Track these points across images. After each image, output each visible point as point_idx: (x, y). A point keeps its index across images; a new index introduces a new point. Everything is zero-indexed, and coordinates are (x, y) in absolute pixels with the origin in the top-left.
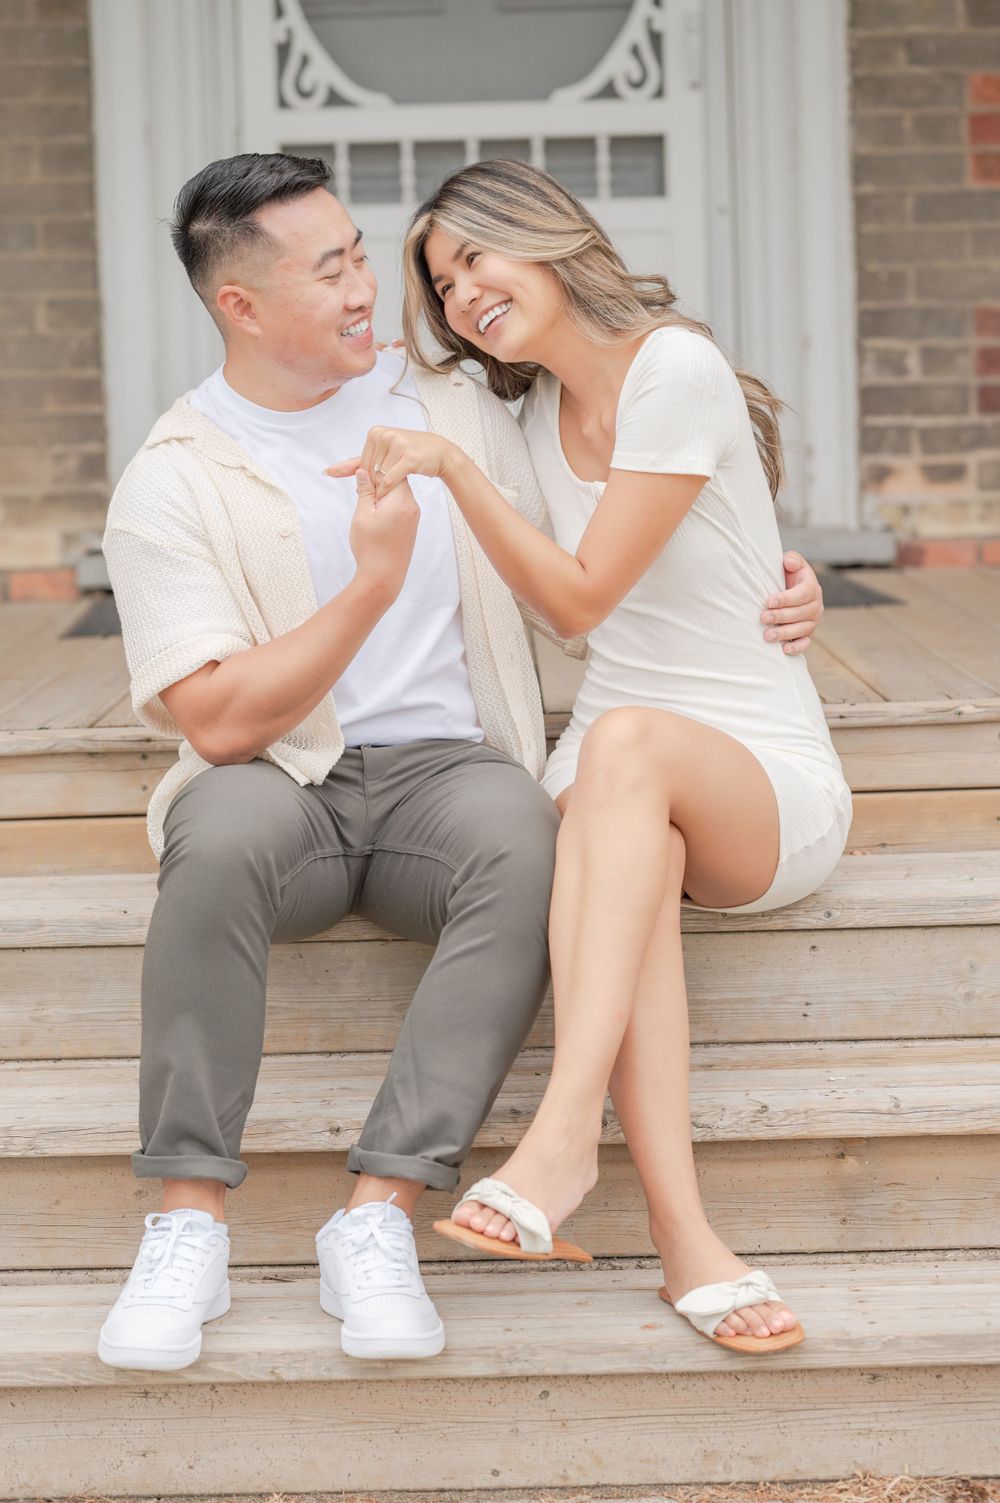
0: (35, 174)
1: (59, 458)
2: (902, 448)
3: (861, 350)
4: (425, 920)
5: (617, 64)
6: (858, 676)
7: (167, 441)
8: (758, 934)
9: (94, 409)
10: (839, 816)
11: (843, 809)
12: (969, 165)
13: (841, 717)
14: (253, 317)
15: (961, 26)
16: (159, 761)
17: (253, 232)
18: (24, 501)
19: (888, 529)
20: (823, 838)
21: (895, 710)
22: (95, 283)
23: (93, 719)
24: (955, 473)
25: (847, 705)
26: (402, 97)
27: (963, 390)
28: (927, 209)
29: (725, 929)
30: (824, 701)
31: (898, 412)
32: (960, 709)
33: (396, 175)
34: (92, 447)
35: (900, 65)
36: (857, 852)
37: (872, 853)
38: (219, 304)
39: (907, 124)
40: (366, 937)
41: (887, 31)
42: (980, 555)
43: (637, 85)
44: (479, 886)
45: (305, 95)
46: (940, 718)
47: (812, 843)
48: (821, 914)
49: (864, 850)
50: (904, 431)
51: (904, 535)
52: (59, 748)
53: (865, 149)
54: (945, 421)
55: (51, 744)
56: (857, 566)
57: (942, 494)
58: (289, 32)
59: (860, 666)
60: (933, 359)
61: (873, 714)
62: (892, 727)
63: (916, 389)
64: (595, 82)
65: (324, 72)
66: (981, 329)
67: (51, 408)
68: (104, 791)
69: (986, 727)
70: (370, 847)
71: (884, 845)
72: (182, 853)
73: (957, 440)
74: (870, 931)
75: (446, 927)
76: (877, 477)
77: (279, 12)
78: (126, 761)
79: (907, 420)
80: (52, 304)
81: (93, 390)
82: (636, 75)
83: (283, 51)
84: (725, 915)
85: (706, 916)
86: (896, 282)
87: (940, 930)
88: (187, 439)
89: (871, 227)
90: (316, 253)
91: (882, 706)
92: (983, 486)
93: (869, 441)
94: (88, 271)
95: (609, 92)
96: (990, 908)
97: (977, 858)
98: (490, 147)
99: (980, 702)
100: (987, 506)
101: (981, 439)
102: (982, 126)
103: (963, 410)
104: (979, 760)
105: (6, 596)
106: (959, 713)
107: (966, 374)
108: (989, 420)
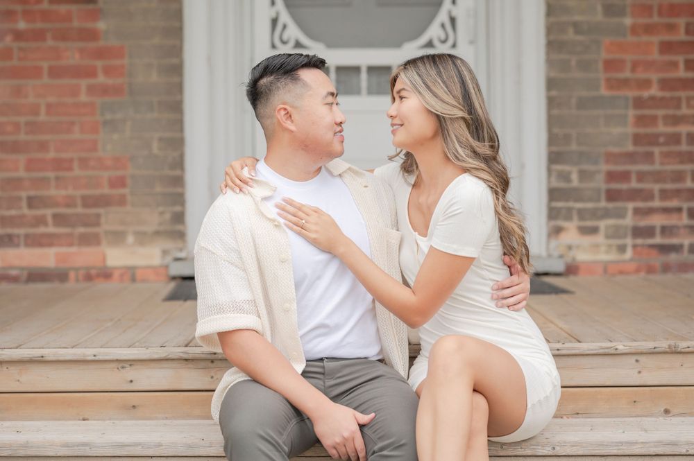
0: (154, 77)
1: (162, 213)
2: (568, 218)
3: (549, 171)
5: (434, 31)
6: (561, 329)
8: (519, 458)
9: (179, 190)
10: (555, 387)
11: (556, 383)
12: (603, 83)
13: (558, 350)
14: (292, 121)
15: (599, 17)
16: (219, 364)
17: (296, 79)
18: (144, 234)
19: (561, 256)
21: (585, 347)
22: (181, 130)
23: (186, 342)
24: (594, 231)
25: (560, 344)
26: (331, 45)
27: (598, 191)
28: (582, 104)
29: (501, 454)
30: (548, 341)
31: (567, 200)
32: (617, 347)
34: (178, 209)
35: (570, 35)
36: (565, 417)
37: (573, 418)
39: (573, 63)
41: (564, 18)
42: (605, 271)
43: (444, 42)
45: (284, 42)
46: (607, 351)
48: (550, 448)
49: (568, 416)
50: (570, 210)
51: (569, 260)
52: (171, 356)
53: (553, 74)
54: (590, 205)
55: (167, 354)
56: (546, 274)
57: (587, 240)
58: (278, 14)
59: (561, 324)
60: (583, 175)
61: (573, 348)
62: (583, 355)
63: (575, 189)
64: (424, 39)
65: (293, 32)
66: (607, 162)
67: (159, 189)
68: (192, 378)
69: (629, 356)
71: (578, 414)
73: (596, 214)
74: (574, 458)
76: (556, 231)
77: (273, 3)
78: (203, 364)
79: (571, 204)
80: (161, 139)
81: (179, 181)
82: (443, 37)
83: (274, 22)
86: (567, 139)
87: (609, 457)
89: (555, 112)
91: (577, 345)
92: (607, 237)
93: (553, 214)
94: (179, 124)
95: (430, 44)
96: (635, 447)
97: (624, 421)
98: (372, 70)
99: (625, 344)
100: (610, 246)
101: (606, 214)
102: (610, 65)
103: (598, 200)
104: (625, 372)
105: (133, 279)
106: (616, 349)
107: (600, 183)
108: (611, 205)
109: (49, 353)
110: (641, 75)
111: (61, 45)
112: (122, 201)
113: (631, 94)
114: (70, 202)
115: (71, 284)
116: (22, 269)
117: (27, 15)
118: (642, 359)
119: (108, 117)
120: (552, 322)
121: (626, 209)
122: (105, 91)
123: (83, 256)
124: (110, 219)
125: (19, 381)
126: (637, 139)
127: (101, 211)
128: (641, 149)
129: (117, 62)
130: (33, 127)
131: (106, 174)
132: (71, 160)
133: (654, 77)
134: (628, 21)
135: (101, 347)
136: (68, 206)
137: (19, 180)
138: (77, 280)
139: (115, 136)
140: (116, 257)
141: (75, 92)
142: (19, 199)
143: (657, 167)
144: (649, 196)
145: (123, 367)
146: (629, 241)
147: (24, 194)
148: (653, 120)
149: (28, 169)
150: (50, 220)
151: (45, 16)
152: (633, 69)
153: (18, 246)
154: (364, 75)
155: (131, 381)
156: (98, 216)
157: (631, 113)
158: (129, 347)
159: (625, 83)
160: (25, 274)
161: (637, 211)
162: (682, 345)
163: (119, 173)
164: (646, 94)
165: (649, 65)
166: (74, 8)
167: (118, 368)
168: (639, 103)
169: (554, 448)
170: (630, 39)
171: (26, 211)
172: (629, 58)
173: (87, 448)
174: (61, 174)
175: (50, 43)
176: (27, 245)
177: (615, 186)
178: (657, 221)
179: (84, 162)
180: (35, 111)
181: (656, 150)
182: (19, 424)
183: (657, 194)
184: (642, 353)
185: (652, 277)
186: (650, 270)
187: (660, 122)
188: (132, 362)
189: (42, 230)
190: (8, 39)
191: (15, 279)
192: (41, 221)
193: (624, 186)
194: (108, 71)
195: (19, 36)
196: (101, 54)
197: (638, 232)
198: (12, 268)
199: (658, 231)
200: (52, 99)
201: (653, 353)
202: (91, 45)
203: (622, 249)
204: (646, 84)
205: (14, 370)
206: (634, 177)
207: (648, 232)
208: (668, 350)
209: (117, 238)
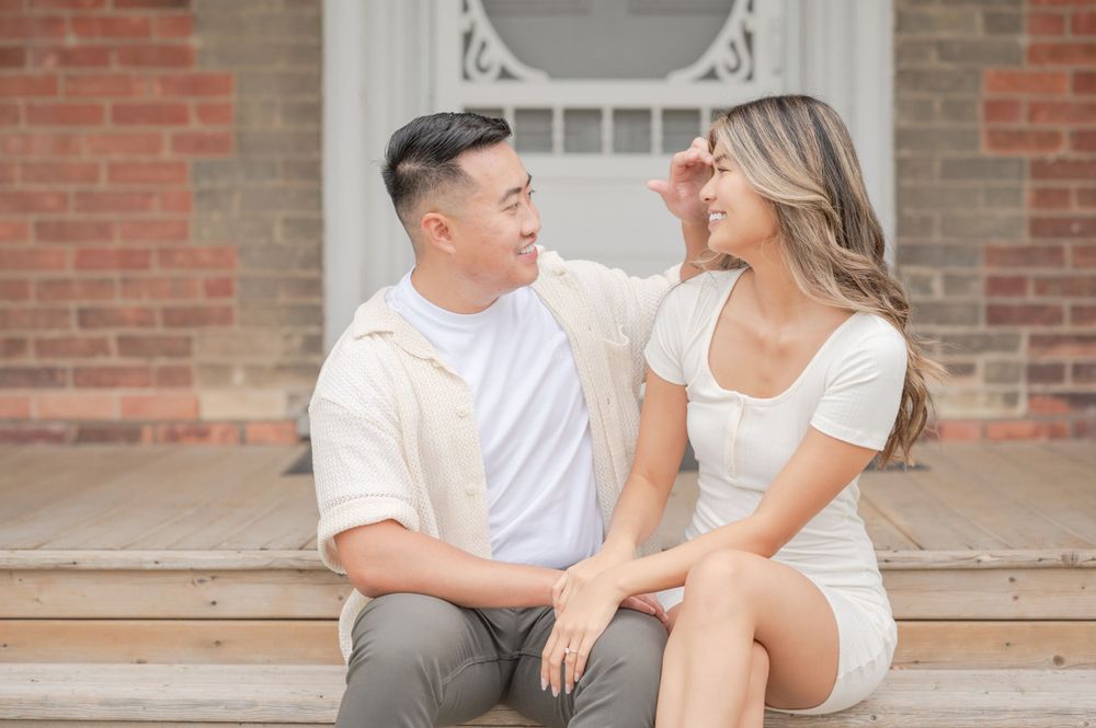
0: (278, 124)
1: (288, 337)
4: (557, 712)
5: (718, 54)
6: (898, 528)
7: (370, 335)
9: (315, 301)
10: (887, 645)
11: (889, 640)
12: (983, 140)
13: (886, 561)
14: (449, 238)
15: (978, 33)
17: (455, 173)
18: (260, 369)
20: (873, 662)
21: (929, 557)
22: (319, 206)
23: (302, 543)
24: (966, 370)
25: (891, 552)
26: (556, 73)
27: (974, 307)
28: (951, 170)
31: (925, 322)
32: (981, 558)
33: (549, 133)
34: (313, 330)
35: (933, 62)
36: (896, 668)
37: (909, 668)
38: (423, 227)
39: (937, 106)
40: (510, 723)
41: (924, 35)
42: (985, 434)
43: (734, 70)
44: (600, 688)
45: (483, 70)
46: (963, 564)
47: (864, 665)
48: (868, 717)
49: (902, 667)
50: (929, 337)
52: (277, 565)
53: (905, 123)
54: (960, 330)
55: (270, 561)
57: (957, 385)
58: (473, 23)
59: (899, 519)
60: (951, 283)
61: (910, 559)
62: (926, 570)
63: (938, 306)
64: (702, 66)
65: (497, 54)
66: (990, 262)
67: (283, 298)
68: (308, 599)
69: (1000, 573)
70: (517, 653)
71: (917, 662)
72: (365, 656)
73: (970, 344)
75: (573, 719)
77: (466, 8)
78: (325, 577)
79: (932, 328)
80: (287, 222)
81: (315, 287)
82: (733, 63)
83: (468, 38)
84: (792, 715)
85: (777, 716)
86: (926, 225)
88: (385, 332)
89: (908, 183)
90: (502, 190)
91: (919, 554)
92: (989, 380)
94: (315, 197)
95: (711, 75)
96: (1002, 717)
97: (990, 676)
98: (621, 114)
99: (995, 552)
100: (991, 396)
101: (986, 344)
102: (995, 109)
103: (974, 322)
104: (993, 598)
105: (243, 440)
106: (979, 561)
107: (977, 295)
108: (994, 331)
109: (86, 557)
110: (1043, 125)
111: (133, 72)
112: (225, 317)
113: (1027, 155)
114: (145, 319)
115: (145, 447)
116: (69, 422)
117: (81, 25)
118: (1020, 576)
119: (205, 184)
120: (885, 516)
121: (1017, 337)
122: (200, 144)
123: (163, 403)
124: (207, 345)
125: (38, 600)
126: (1037, 227)
127: (193, 332)
128: (1042, 242)
129: (220, 100)
130: (88, 201)
131: (201, 276)
132: (146, 253)
133: (1065, 128)
134: (1024, 40)
135: (168, 549)
136: (142, 323)
137: (66, 283)
138: (155, 440)
139: (216, 216)
140: (216, 405)
141: (153, 145)
142: (66, 313)
143: (1068, 270)
144: (1055, 316)
145: (201, 581)
146: (1022, 387)
147: (73, 305)
148: (1063, 196)
149: (80, 265)
150: (113, 345)
151: (108, 26)
152: (1032, 116)
153: (62, 385)
154: (607, 123)
155: (214, 603)
156: (188, 340)
157: (1028, 185)
158: (211, 549)
159: (1017, 138)
160: (73, 431)
161: (1036, 341)
162: (1085, 556)
163: (222, 273)
164: (1051, 155)
165: (1057, 110)
166: (153, 14)
167: (193, 583)
168: (1040, 169)
169: (875, 718)
170: (1028, 68)
171: (75, 331)
172: (1025, 98)
173: (141, 708)
174: (132, 274)
175: (115, 68)
176: (78, 384)
177: (1001, 300)
178: (1067, 356)
179: (166, 256)
180: (91, 174)
181: (1067, 245)
182: (38, 667)
183: (1067, 315)
184: (1019, 568)
185: (1058, 444)
186: (1056, 433)
187: (1074, 200)
188: (215, 574)
189: (100, 361)
190: (50, 63)
191: (57, 438)
192: (99, 347)
193: (1015, 301)
194: (206, 113)
195: (66, 57)
196: (195, 86)
197: (1036, 373)
198: (54, 420)
199: (1068, 372)
200: (118, 157)
201: (1037, 567)
202: (179, 73)
203: (1011, 399)
204: (1052, 139)
205: (29, 584)
206: (1031, 288)
207: (1053, 373)
208: (1061, 563)
209: (218, 374)
